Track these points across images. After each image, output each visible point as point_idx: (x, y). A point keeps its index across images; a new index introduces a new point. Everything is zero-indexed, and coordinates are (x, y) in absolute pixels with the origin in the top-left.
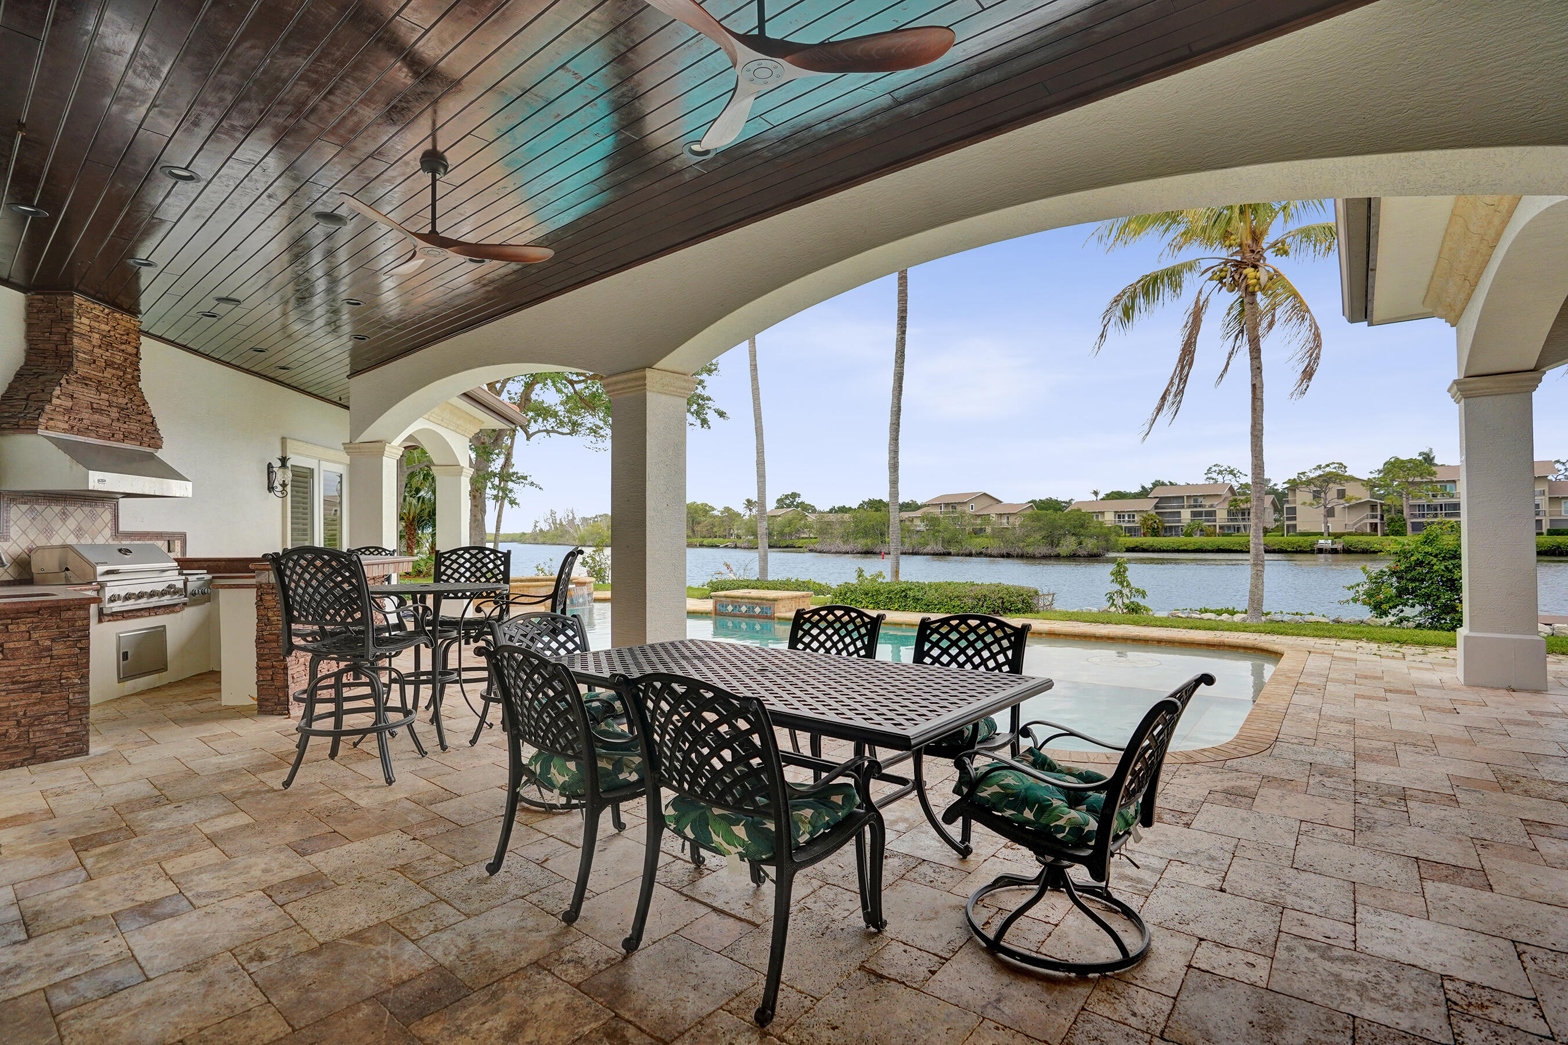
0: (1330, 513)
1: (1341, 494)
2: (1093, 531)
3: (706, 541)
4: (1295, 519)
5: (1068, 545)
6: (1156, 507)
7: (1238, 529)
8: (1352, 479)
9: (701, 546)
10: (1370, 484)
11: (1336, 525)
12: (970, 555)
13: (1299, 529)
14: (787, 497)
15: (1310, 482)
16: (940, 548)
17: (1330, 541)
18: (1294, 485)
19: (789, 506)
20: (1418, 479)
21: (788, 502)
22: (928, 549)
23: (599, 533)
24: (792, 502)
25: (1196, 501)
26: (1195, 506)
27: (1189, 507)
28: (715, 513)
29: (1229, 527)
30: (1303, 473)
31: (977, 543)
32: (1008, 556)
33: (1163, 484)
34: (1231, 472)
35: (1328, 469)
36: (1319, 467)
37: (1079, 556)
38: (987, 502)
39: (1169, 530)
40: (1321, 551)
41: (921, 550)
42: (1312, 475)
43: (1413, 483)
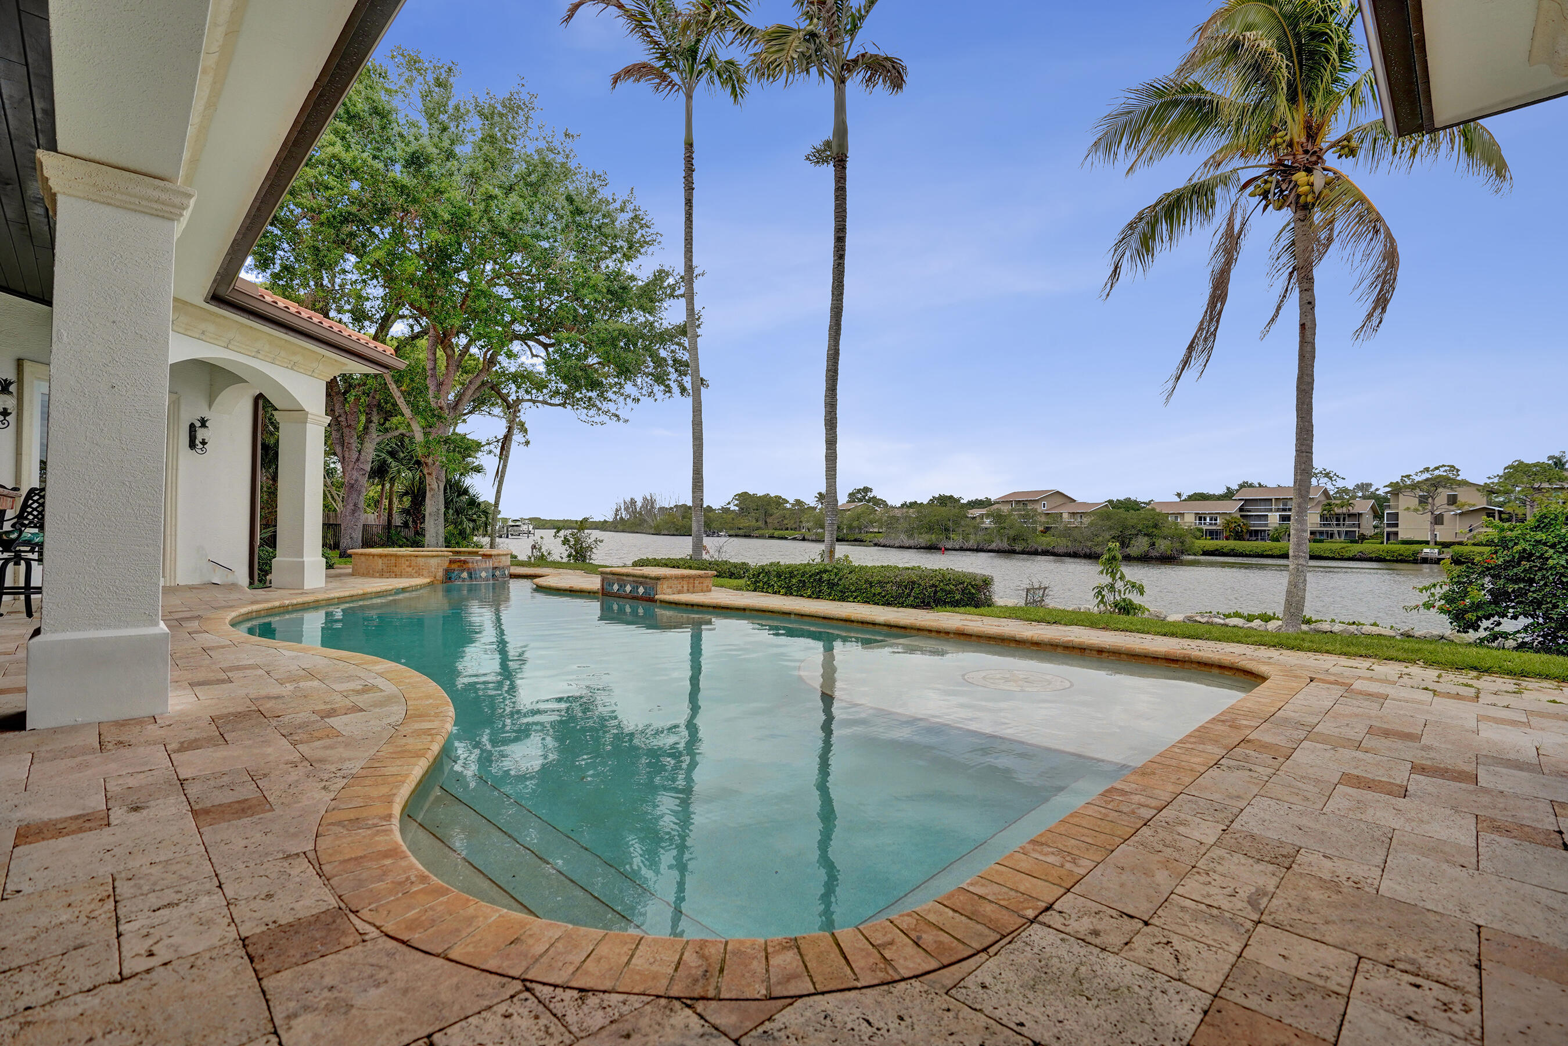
0: (1438, 520)
1: (1452, 500)
2: (1166, 531)
3: (777, 533)
4: (1396, 525)
5: (1140, 545)
6: (1241, 510)
7: (1332, 535)
8: (1465, 483)
9: (772, 537)
10: (1489, 491)
11: (1443, 534)
12: (1036, 553)
13: (1402, 536)
14: (859, 491)
15: (1415, 486)
16: (1005, 545)
17: (1436, 551)
18: (1396, 489)
19: (860, 500)
20: (1546, 485)
21: (859, 496)
22: (993, 546)
23: (674, 523)
24: (864, 497)
25: (1285, 504)
26: (1284, 510)
27: (1278, 510)
28: (788, 506)
29: (1321, 533)
30: (1408, 476)
31: (1045, 542)
32: (1075, 555)
33: (1251, 486)
34: (1327, 475)
35: (1437, 472)
36: (1427, 470)
37: (1151, 558)
38: (1059, 500)
39: (1255, 534)
40: (1425, 561)
41: (986, 547)
42: (1418, 479)
43: (1539, 489)
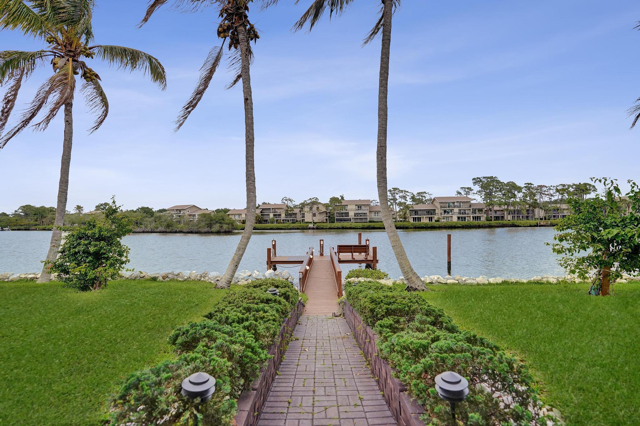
0: (314, 215)
1: (318, 208)
2: (226, 221)
4: (304, 217)
5: (216, 228)
6: (261, 212)
7: (288, 221)
8: (320, 203)
10: (326, 206)
11: (316, 219)
12: (176, 232)
13: (306, 221)
14: (102, 205)
15: (308, 204)
16: (163, 229)
17: (313, 225)
18: (303, 205)
19: (103, 209)
20: (338, 204)
21: (102, 207)
22: (158, 230)
24: (105, 208)
25: (275, 210)
26: (275, 212)
27: (273, 212)
29: (286, 220)
30: (306, 201)
31: (180, 226)
32: (191, 232)
33: (266, 204)
34: (290, 200)
35: (313, 200)
36: (310, 199)
37: (221, 232)
38: (196, 209)
39: (266, 221)
40: (310, 229)
41: (156, 230)
42: (308, 202)
43: (337, 205)
